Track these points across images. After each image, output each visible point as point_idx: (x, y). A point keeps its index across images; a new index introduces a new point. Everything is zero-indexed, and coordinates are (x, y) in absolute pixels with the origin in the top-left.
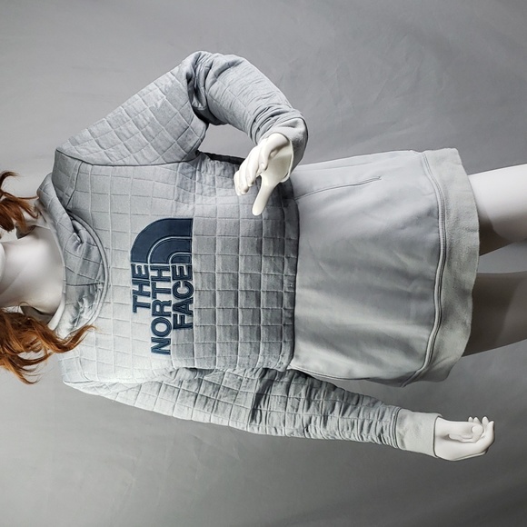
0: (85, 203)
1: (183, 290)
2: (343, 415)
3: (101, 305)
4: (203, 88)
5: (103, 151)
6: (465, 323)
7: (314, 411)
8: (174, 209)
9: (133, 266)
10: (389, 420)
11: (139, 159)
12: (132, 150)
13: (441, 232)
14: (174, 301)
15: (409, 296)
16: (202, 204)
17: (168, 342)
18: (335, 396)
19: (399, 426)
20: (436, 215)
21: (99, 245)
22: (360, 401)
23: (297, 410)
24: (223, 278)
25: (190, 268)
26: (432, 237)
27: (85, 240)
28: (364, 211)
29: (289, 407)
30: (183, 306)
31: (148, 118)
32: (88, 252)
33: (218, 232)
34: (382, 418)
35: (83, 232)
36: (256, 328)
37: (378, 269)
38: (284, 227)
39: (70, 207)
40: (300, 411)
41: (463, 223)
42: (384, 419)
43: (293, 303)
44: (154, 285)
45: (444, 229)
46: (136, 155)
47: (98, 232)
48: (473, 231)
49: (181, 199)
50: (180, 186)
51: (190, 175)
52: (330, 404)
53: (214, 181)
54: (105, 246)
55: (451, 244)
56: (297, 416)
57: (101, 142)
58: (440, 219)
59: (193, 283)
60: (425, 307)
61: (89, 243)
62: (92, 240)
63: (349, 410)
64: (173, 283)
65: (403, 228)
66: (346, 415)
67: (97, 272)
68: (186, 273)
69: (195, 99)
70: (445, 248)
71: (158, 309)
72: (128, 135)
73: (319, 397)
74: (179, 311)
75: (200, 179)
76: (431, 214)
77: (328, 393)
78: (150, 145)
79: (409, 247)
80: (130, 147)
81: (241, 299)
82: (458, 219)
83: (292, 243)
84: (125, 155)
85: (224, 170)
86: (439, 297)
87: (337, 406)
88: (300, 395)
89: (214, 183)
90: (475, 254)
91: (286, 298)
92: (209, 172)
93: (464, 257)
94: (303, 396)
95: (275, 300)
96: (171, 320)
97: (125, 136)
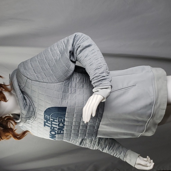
0: (28, 91)
1: (61, 125)
2: (109, 150)
3: (33, 120)
4: (75, 54)
5: (36, 74)
6: (153, 132)
7: (100, 147)
8: (60, 103)
9: (45, 116)
10: (122, 155)
11: (49, 80)
12: (47, 76)
13: (153, 110)
14: (58, 127)
15: (137, 126)
16: (70, 100)
17: (55, 137)
18: (107, 143)
19: (125, 158)
20: (152, 105)
21: (33, 106)
22: (115, 145)
23: (95, 145)
24: (75, 123)
25: (64, 120)
26: (149, 112)
27: (28, 105)
28: (128, 103)
29: (92, 143)
30: (61, 129)
31: (53, 64)
32: (29, 108)
33: (75, 111)
34: (120, 154)
35: (28, 101)
36: (84, 134)
37: (129, 120)
38: (99, 109)
39: (23, 90)
40: (95, 146)
41: (161, 107)
42: (121, 154)
43: (98, 128)
44: (51, 122)
45: (154, 109)
46: (48, 78)
47: (33, 102)
48: (164, 110)
49: (63, 98)
50: (63, 92)
51: (67, 85)
52: (105, 146)
53: (76, 85)
54: (35, 106)
55: (155, 113)
56: (94, 147)
57: (35, 70)
58: (154, 106)
59: (65, 123)
60: (142, 129)
61: (30, 105)
62: (31, 104)
63: (111, 148)
64: (58, 123)
65: (140, 110)
66: (110, 150)
67: (32, 114)
68: (63, 121)
69: (72, 57)
70: (153, 115)
71: (52, 128)
72: (45, 69)
73: (102, 142)
74: (59, 130)
75: (71, 85)
76: (151, 104)
77: (105, 141)
78: (53, 75)
79: (141, 115)
80: (46, 74)
81: (81, 128)
82: (160, 105)
83: (101, 114)
84: (44, 78)
85: (80, 80)
86: (147, 126)
87: (107, 147)
88: (96, 140)
89: (76, 87)
90: (162, 116)
91: (96, 127)
92: (74, 81)
93: (158, 117)
94: (97, 141)
95: (92, 128)
96: (57, 132)
97: (44, 69)
